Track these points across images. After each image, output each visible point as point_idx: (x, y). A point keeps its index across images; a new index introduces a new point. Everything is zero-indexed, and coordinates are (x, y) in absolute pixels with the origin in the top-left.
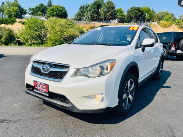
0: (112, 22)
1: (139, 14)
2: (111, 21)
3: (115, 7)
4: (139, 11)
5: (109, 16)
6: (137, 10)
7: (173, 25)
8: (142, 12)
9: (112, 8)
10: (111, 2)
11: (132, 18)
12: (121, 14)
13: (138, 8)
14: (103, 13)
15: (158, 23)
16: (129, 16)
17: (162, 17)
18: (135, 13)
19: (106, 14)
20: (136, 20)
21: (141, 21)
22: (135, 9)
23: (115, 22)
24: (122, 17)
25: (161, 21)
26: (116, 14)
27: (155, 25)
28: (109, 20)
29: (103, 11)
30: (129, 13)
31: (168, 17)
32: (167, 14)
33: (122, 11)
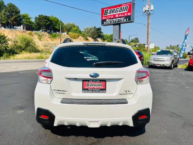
0: (17, 28)
1: (48, 23)
2: (15, 27)
3: (19, 12)
4: (48, 20)
5: (13, 21)
6: (46, 19)
7: (80, 37)
8: (51, 21)
9: (16, 12)
10: (14, 6)
11: (41, 26)
12: (28, 20)
13: (47, 17)
14: (5, 17)
15: (67, 33)
16: (38, 24)
17: (70, 29)
18: (44, 22)
19: (8, 18)
20: (46, 29)
21: (51, 30)
22: (43, 17)
23: (21, 28)
24: (30, 24)
25: (70, 33)
26: (21, 20)
27: (65, 36)
28: (13, 26)
29: (4, 14)
30: (37, 21)
31: (75, 29)
32: (74, 26)
33: (29, 17)
